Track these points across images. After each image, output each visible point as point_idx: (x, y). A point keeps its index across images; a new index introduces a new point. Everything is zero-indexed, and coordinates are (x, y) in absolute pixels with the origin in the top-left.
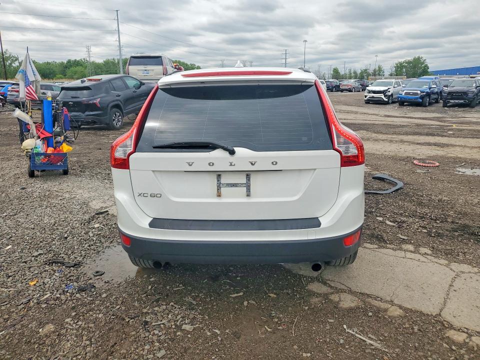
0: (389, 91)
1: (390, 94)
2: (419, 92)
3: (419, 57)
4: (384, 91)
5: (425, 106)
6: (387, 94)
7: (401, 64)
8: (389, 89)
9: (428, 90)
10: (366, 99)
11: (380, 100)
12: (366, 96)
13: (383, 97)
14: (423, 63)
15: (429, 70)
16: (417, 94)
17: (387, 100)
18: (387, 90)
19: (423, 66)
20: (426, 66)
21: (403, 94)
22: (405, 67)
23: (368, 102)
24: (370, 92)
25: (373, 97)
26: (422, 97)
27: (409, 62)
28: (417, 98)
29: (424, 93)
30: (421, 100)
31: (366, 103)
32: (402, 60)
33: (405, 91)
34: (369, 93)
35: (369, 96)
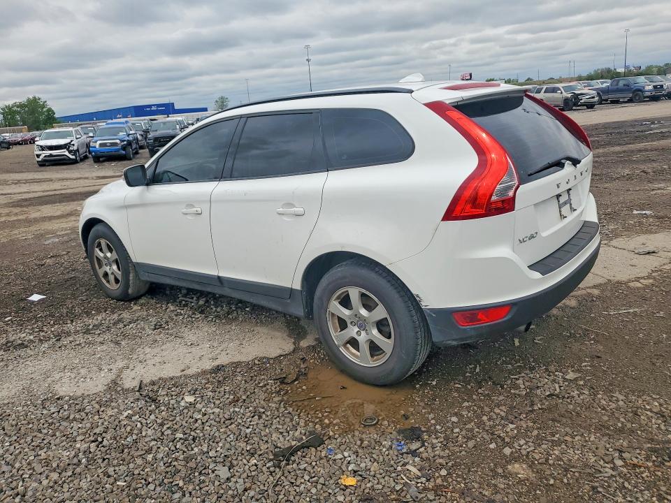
0: (73, 145)
1: (75, 148)
2: (118, 141)
3: (35, 98)
4: (66, 145)
5: (130, 159)
6: (71, 148)
7: (9, 108)
8: (72, 141)
9: (127, 138)
10: (40, 159)
11: (64, 159)
12: (38, 156)
13: (67, 153)
14: (43, 106)
15: (56, 116)
16: (115, 144)
17: (74, 157)
18: (70, 143)
19: (45, 110)
20: (50, 110)
21: (97, 147)
22: (19, 113)
23: (45, 163)
24: (42, 148)
25: (51, 155)
26: (124, 148)
27: (21, 106)
28: (118, 150)
29: (125, 143)
30: (124, 152)
31: (41, 165)
32: (10, 102)
33: (99, 142)
34: (43, 150)
35: (44, 155)
